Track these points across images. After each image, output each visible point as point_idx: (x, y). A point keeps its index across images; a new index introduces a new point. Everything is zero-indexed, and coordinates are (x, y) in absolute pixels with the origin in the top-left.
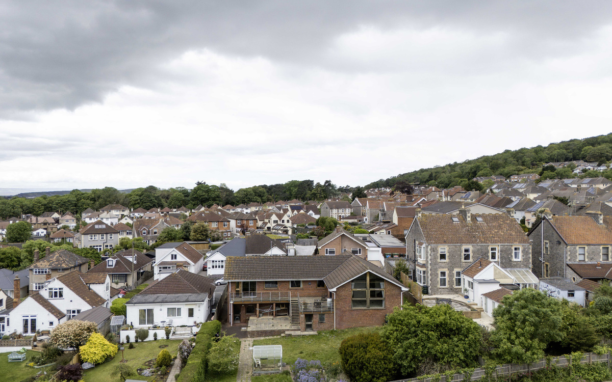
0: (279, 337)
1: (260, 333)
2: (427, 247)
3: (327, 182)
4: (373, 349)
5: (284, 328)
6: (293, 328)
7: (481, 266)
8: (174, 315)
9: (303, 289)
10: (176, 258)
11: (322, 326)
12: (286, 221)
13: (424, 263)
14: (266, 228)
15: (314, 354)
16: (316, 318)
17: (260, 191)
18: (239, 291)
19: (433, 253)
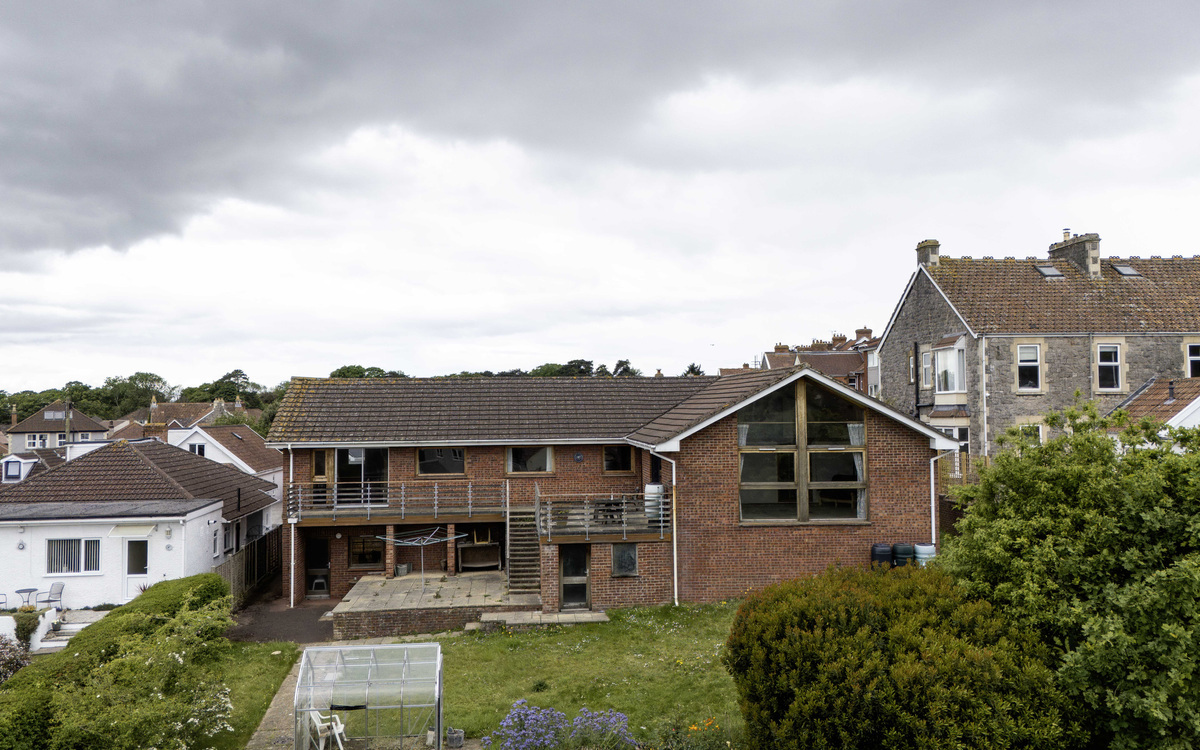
0: (456, 634)
3: (621, 364)
5: (478, 600)
7: (1172, 395)
8: (73, 566)
9: (553, 477)
10: (201, 453)
11: (626, 589)
13: (963, 400)
16: (602, 561)
18: (324, 485)
19: (995, 362)
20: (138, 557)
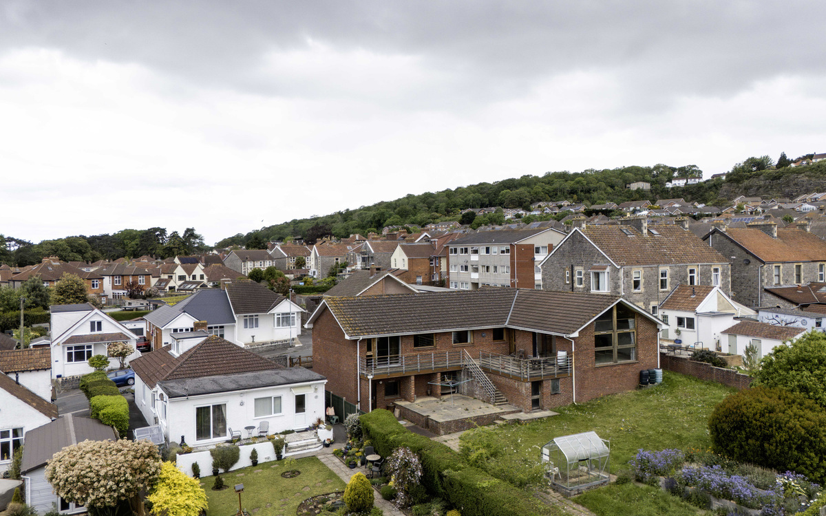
0: (494, 427)
1: (460, 425)
2: (618, 270)
3: (188, 230)
5: (494, 411)
7: (694, 293)
8: (269, 412)
9: (473, 345)
11: (556, 399)
12: (198, 277)
14: (167, 288)
16: (547, 387)
18: (371, 356)
19: (626, 279)
20: (300, 403)
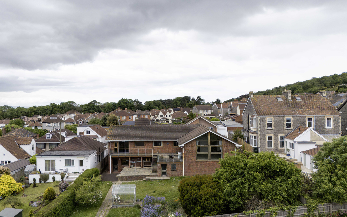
0: (141, 181)
1: (127, 178)
2: (257, 118)
3: (198, 97)
4: (206, 187)
5: (146, 174)
6: (152, 175)
7: (300, 131)
8: (69, 165)
9: (163, 148)
10: (89, 133)
12: (168, 116)
13: (255, 130)
14: (156, 120)
15: (164, 193)
17: (157, 103)
18: (117, 148)
20: (81, 163)
